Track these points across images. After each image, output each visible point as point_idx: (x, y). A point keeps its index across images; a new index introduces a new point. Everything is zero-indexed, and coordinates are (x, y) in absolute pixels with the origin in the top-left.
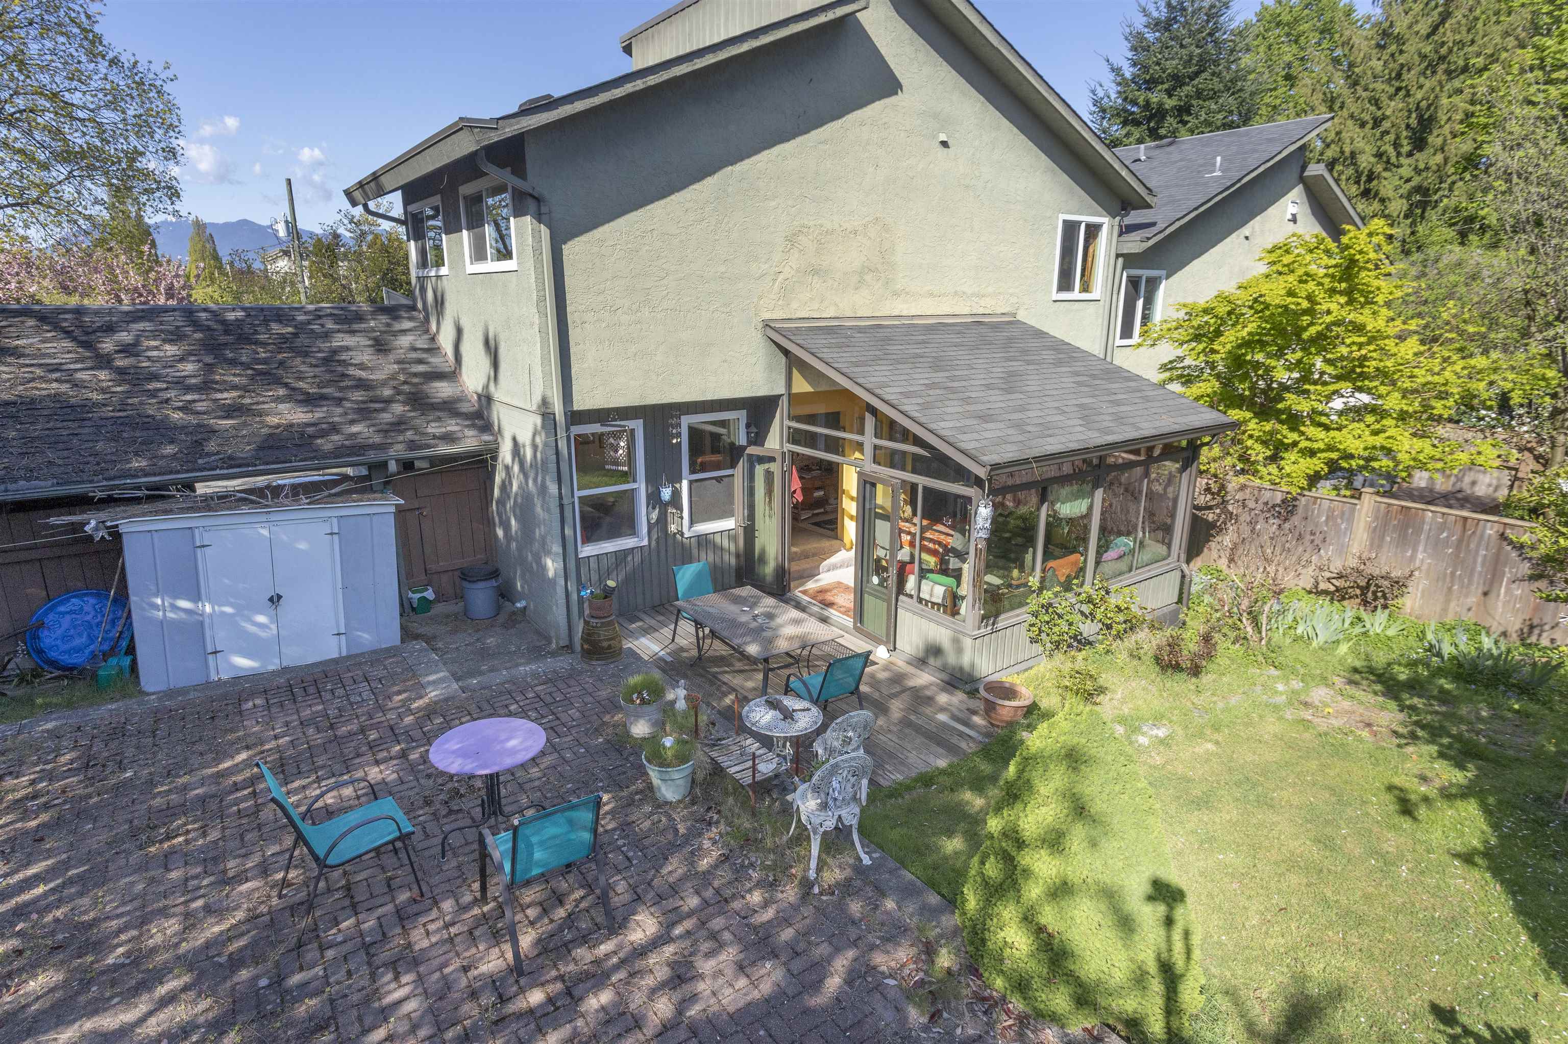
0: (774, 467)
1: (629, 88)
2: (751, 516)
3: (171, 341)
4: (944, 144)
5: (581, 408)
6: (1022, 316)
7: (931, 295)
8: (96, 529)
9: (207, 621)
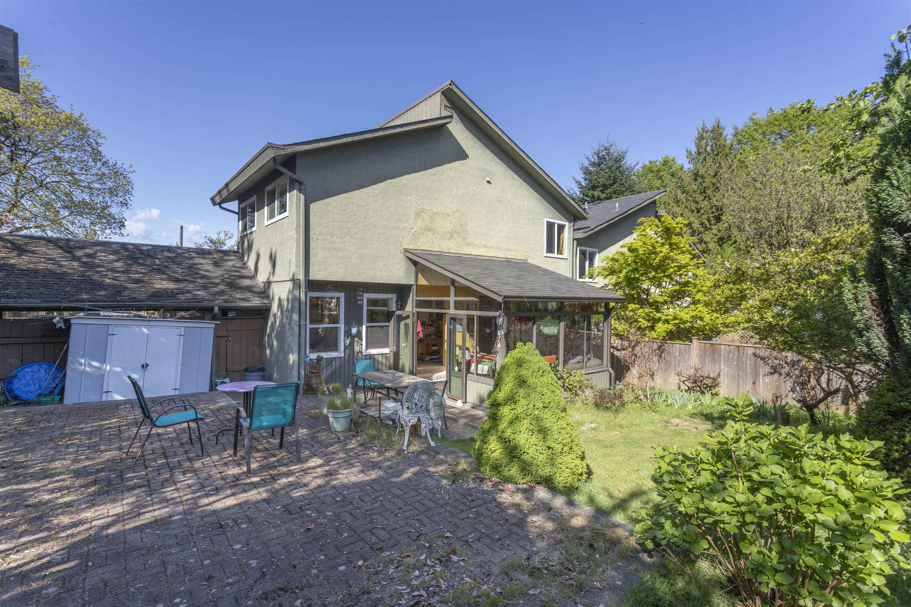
0: (409, 321)
1: (344, 140)
2: (398, 347)
3: (113, 255)
4: (489, 182)
5: (313, 279)
6: (530, 261)
7: (485, 247)
8: (59, 322)
9: (106, 374)
